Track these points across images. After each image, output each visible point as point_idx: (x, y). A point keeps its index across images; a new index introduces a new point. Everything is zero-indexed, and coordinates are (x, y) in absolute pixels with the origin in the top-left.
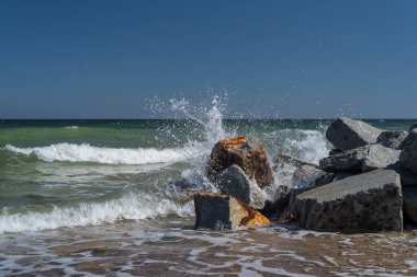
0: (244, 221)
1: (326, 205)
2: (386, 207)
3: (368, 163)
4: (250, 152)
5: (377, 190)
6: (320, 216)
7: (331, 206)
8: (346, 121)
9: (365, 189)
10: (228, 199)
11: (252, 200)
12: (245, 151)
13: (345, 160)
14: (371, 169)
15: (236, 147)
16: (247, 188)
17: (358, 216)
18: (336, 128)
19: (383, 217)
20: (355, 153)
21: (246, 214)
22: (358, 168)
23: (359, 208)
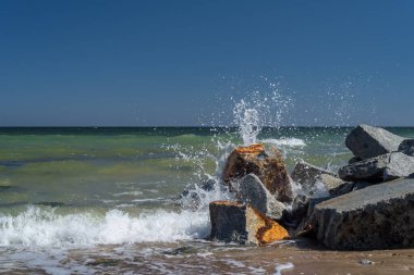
0: (261, 232)
1: (346, 215)
2: (408, 218)
3: (389, 172)
4: (267, 161)
5: (398, 200)
6: (339, 227)
7: (351, 216)
8: (366, 128)
9: (386, 198)
10: (244, 208)
11: (269, 209)
12: (262, 159)
13: (366, 169)
14: (392, 178)
15: (253, 155)
16: (264, 198)
17: (378, 226)
18: (356, 135)
19: (405, 227)
20: (376, 161)
21: (263, 225)
22: (379, 177)
23: (380, 219)
